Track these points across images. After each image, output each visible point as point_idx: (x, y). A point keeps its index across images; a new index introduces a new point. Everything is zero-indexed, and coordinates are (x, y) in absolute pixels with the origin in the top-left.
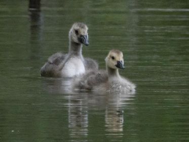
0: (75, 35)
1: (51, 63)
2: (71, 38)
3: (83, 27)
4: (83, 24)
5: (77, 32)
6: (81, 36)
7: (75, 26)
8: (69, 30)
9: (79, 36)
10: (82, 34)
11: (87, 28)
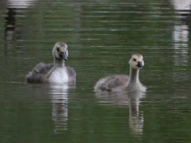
0: (57, 52)
1: (38, 73)
2: (54, 53)
3: (63, 46)
4: (63, 43)
5: (58, 49)
6: (61, 52)
7: (57, 45)
8: (53, 48)
9: (60, 53)
10: (62, 51)
11: (66, 46)
